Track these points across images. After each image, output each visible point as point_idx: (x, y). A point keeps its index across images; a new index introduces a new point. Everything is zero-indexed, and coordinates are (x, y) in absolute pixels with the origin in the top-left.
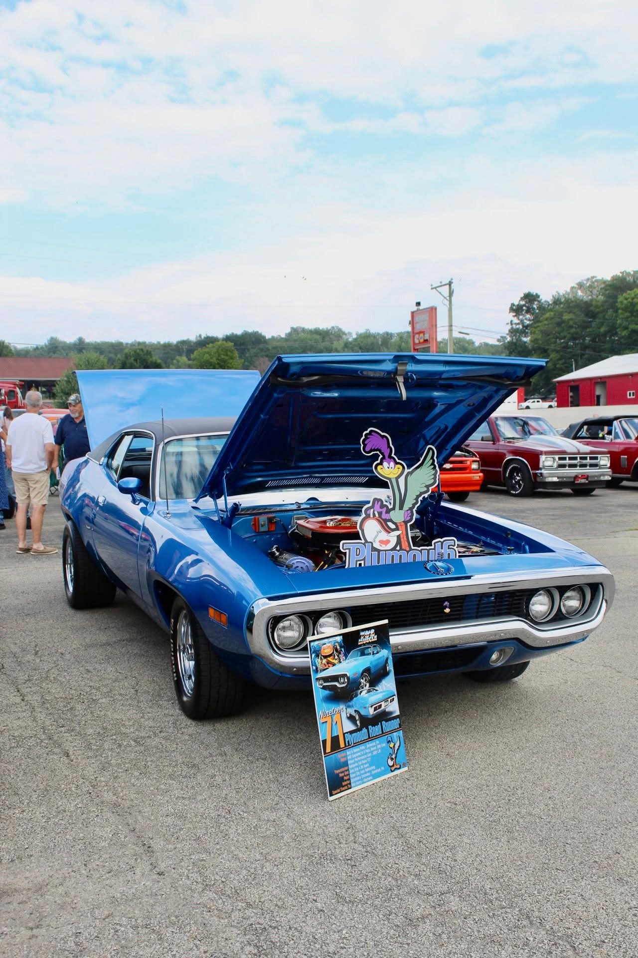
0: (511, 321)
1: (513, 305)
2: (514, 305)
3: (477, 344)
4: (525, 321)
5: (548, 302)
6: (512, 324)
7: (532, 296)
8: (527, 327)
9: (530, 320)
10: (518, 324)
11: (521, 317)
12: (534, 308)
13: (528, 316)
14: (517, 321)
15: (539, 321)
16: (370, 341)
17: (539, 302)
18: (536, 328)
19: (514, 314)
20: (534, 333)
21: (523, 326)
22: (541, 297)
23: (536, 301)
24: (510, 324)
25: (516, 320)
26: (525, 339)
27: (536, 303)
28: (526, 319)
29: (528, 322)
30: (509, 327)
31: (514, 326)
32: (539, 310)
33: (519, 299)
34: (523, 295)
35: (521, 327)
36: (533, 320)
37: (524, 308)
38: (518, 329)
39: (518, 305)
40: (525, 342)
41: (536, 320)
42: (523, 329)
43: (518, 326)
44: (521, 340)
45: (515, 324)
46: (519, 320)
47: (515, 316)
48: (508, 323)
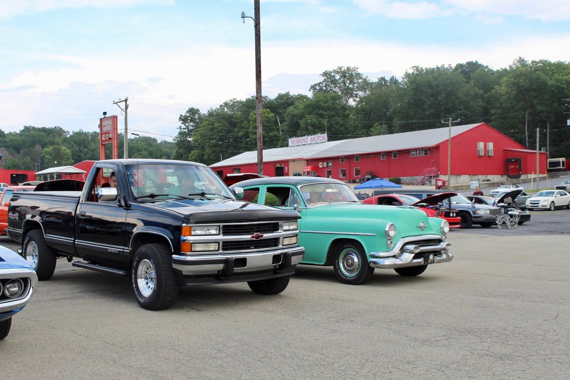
0: (180, 127)
1: (181, 115)
2: (182, 116)
3: (159, 142)
4: (190, 127)
5: (205, 115)
6: (181, 129)
7: (195, 110)
9: (192, 126)
10: (185, 129)
11: (187, 124)
12: (196, 118)
13: (192, 124)
14: (185, 127)
15: (198, 128)
17: (199, 114)
18: (196, 132)
19: (182, 122)
20: (195, 135)
21: (189, 130)
22: (200, 111)
23: (196, 113)
24: (179, 129)
25: (183, 126)
26: (189, 139)
27: (197, 115)
28: (190, 126)
29: (191, 128)
30: (179, 131)
31: (182, 130)
32: (199, 120)
33: (186, 112)
34: (188, 110)
35: (187, 130)
36: (195, 126)
37: (189, 118)
38: (185, 132)
39: (185, 116)
40: (190, 141)
42: (188, 132)
43: (185, 130)
44: (187, 139)
45: (183, 129)
46: (185, 126)
47: (182, 123)
48: (178, 128)
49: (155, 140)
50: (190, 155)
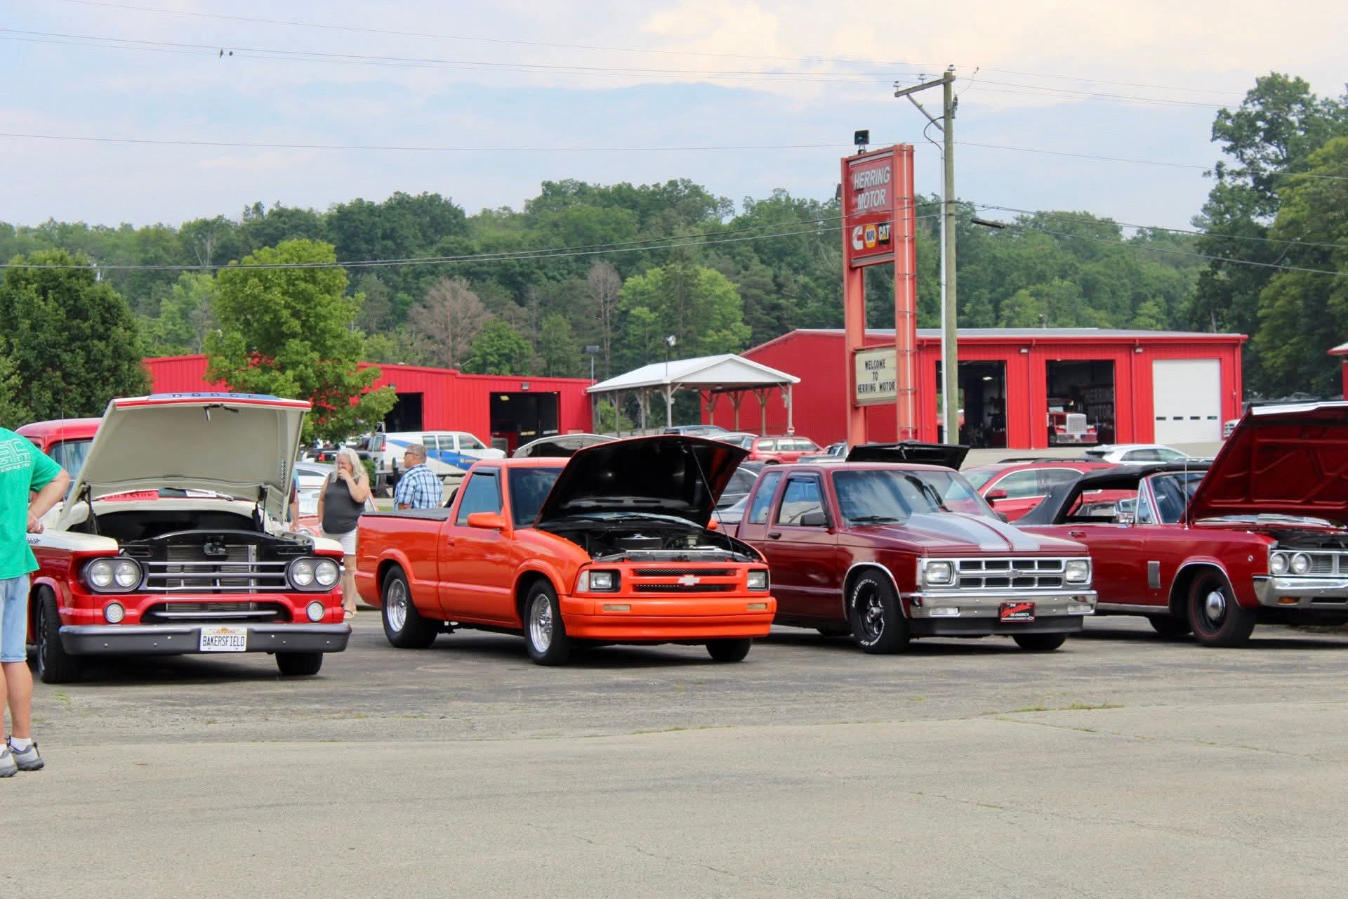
0: (1219, 166)
1: (1223, 114)
2: (1228, 116)
3: (1128, 234)
4: (1263, 165)
5: (1336, 106)
6: (1220, 175)
7: (1284, 85)
8: (1270, 182)
9: (1277, 162)
10: (1240, 174)
11: (1249, 153)
12: (1291, 124)
13: (1272, 149)
14: (1239, 166)
15: (1305, 167)
16: (788, 224)
17: (1306, 104)
18: (1292, 186)
19: (1228, 144)
20: (1288, 202)
21: (1258, 180)
22: (1312, 90)
23: (1295, 102)
24: (1214, 176)
25: (1232, 162)
26: (1265, 221)
27: (1297, 108)
28: (1265, 159)
29: (1271, 169)
30: (1212, 183)
31: (1228, 180)
32: (1306, 131)
33: (1245, 96)
34: (1254, 86)
35: (1250, 181)
36: (1286, 160)
37: (1260, 124)
38: (1242, 189)
39: (1238, 115)
40: (1262, 232)
41: (1295, 159)
42: (1255, 188)
43: (1239, 182)
44: (1250, 223)
45: (1231, 173)
46: (1243, 160)
47: (1229, 150)
48: (1209, 173)
49: (1111, 228)
50: (1265, 292)
